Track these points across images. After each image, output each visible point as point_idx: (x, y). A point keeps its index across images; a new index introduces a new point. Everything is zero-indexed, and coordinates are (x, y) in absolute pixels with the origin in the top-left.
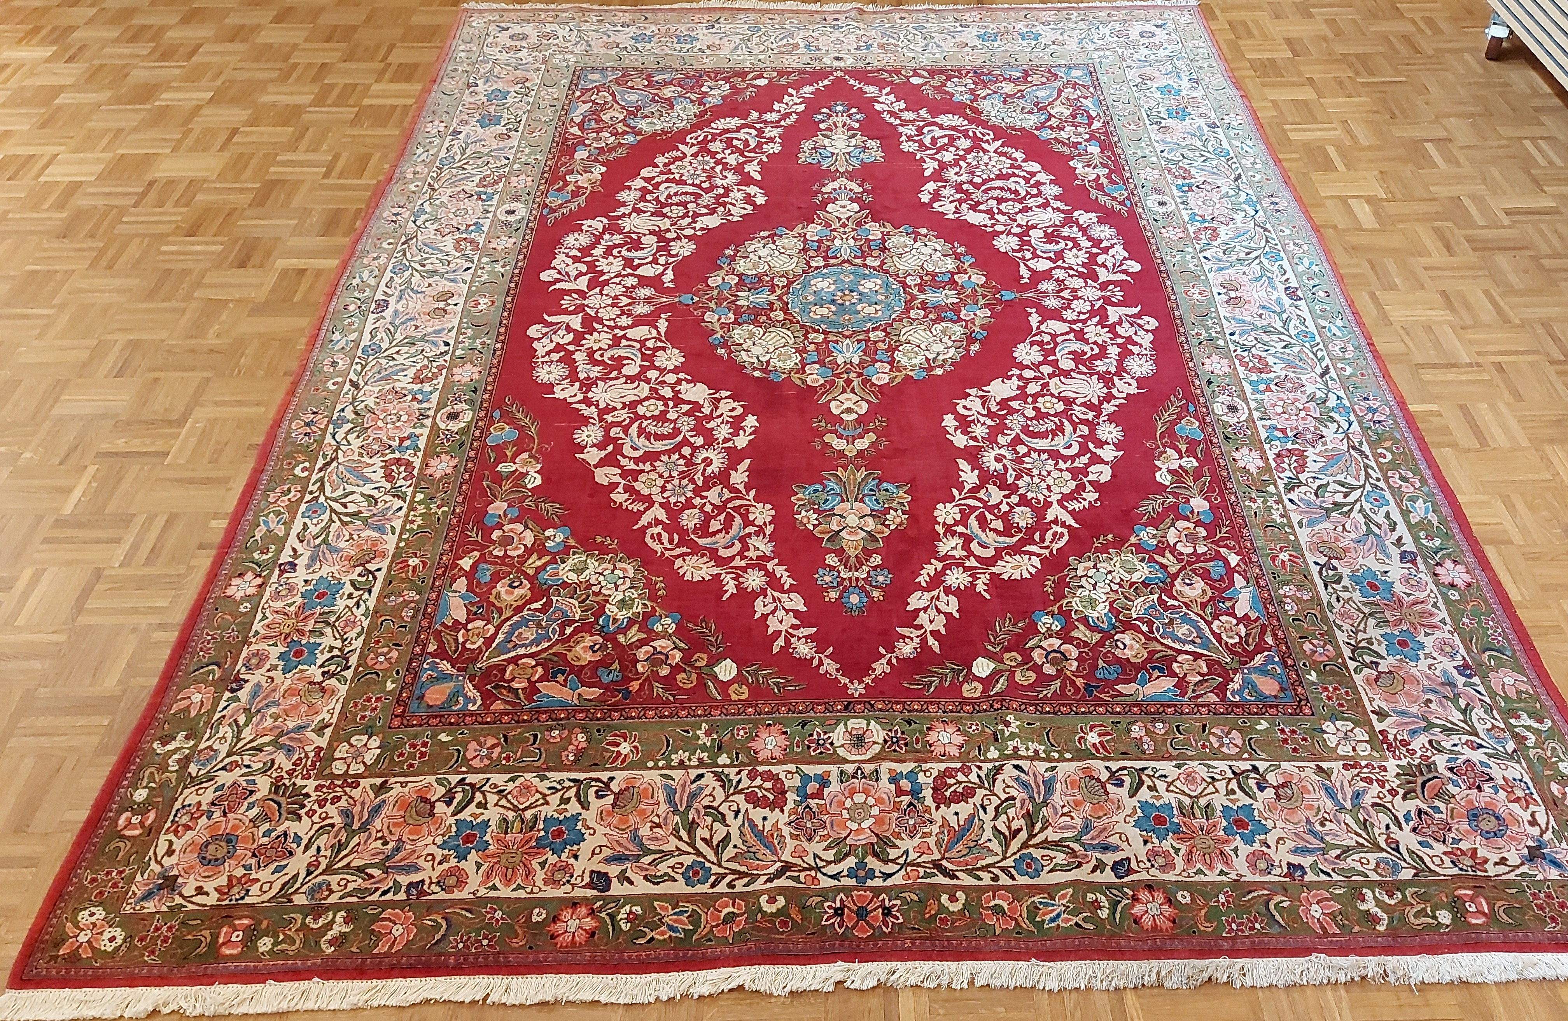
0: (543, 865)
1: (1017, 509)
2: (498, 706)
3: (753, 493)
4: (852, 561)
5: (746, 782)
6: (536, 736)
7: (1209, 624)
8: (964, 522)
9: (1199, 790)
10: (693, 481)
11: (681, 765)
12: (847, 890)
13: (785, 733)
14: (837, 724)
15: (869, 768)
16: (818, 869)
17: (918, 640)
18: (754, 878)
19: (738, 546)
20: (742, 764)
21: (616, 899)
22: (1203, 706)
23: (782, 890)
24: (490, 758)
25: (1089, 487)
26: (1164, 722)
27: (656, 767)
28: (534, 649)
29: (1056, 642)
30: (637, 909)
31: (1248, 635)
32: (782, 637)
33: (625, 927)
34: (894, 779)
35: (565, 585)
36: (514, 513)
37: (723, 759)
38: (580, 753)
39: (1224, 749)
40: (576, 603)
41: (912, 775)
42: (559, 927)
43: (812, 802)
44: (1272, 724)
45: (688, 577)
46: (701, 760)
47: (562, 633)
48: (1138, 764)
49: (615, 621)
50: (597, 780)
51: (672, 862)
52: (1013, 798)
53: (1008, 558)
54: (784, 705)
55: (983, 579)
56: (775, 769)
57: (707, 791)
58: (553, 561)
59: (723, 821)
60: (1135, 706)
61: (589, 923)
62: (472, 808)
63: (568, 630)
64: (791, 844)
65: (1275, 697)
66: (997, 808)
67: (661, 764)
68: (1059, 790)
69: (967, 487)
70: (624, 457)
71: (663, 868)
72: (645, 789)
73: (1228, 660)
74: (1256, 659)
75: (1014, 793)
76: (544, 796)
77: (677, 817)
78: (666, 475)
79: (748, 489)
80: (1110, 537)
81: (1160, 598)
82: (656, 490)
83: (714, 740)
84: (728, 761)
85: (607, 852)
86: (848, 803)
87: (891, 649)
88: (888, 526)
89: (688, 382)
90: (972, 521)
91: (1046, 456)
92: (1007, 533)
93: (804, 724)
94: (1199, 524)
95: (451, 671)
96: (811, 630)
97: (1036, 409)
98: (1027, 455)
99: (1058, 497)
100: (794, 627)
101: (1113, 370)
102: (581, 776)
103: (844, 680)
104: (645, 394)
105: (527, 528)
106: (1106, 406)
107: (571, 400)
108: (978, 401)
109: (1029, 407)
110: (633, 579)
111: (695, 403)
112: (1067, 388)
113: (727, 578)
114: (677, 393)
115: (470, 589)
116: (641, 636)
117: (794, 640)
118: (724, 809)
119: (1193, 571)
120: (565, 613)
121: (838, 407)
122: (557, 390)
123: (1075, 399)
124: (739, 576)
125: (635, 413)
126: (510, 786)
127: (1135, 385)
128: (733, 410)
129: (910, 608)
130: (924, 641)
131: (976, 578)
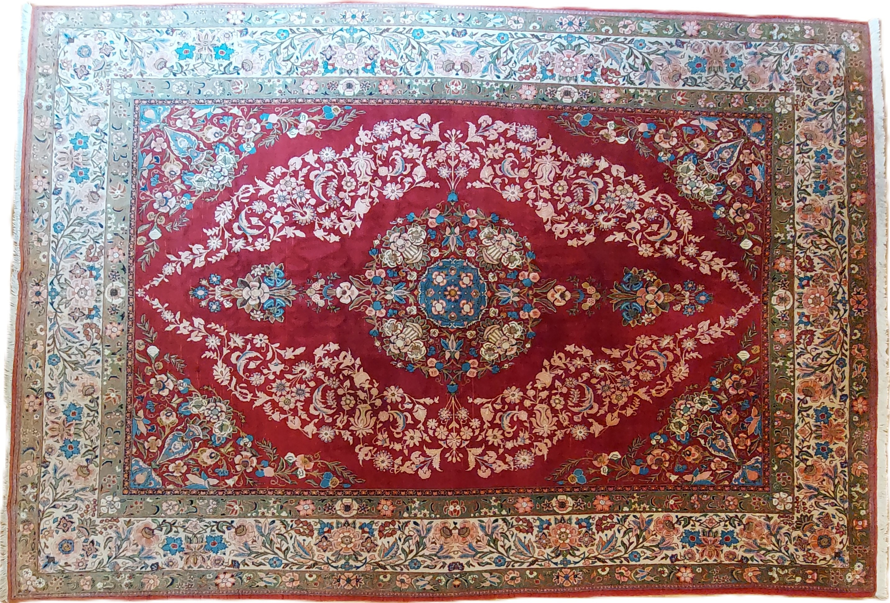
0: (835, 420)
1: (646, 216)
2: (760, 450)
3: (628, 346)
4: (678, 298)
5: (802, 346)
6: (776, 432)
7: (721, 143)
8: (653, 243)
9: (808, 169)
10: (618, 376)
11: (793, 372)
12: (851, 307)
13: (778, 330)
14: (774, 309)
15: (796, 297)
16: (840, 318)
17: (729, 272)
18: (844, 342)
19: (665, 352)
20: (793, 347)
21: (850, 392)
22: (767, 157)
23: (852, 331)
24: (787, 448)
25: (629, 178)
26: (775, 175)
27: (794, 381)
28: (729, 439)
29: (731, 211)
30: (855, 384)
31: (728, 128)
32: (726, 331)
33: (861, 387)
34: (803, 287)
35: (690, 431)
36: (639, 461)
37: (791, 355)
38: (786, 412)
39: (789, 154)
40: (701, 425)
41: (801, 279)
42: (861, 411)
43: (811, 320)
44: (777, 132)
45: (687, 375)
46: (791, 364)
47: (720, 428)
48: (796, 190)
49: (713, 405)
50: (799, 404)
51: (836, 372)
52: (812, 241)
53: (679, 225)
54: (763, 331)
55: (692, 237)
56: (796, 334)
57: (806, 361)
58: (674, 439)
59: (819, 354)
60: (767, 184)
61: (860, 400)
63: (719, 425)
64: (832, 327)
66: (816, 248)
67: (792, 380)
68: (808, 222)
69: (626, 238)
70: (598, 412)
71: (839, 375)
72: (804, 385)
73: (743, 140)
74: (742, 128)
75: (810, 241)
76: (806, 424)
77: (817, 372)
78: (613, 390)
79: (625, 348)
80: (665, 174)
81: (707, 160)
82: (624, 394)
83: (781, 360)
84: (792, 353)
85: (832, 397)
86: (813, 306)
88: (655, 280)
90: (652, 238)
91: (604, 196)
92: (661, 223)
93: (773, 322)
94: (657, 131)
95: (740, 472)
96: (722, 318)
97: (564, 195)
98: (603, 205)
99: (635, 194)
100: (719, 326)
101: (530, 149)
102: (796, 411)
103: (751, 305)
104: (545, 406)
105: (650, 454)
106: (562, 158)
107: (550, 445)
108: (556, 225)
109: (562, 199)
110: (687, 400)
111: (554, 379)
112: (545, 176)
113: (688, 356)
114: (544, 389)
115: (691, 473)
116: (723, 393)
117: (727, 326)
118: (814, 354)
119: (689, 141)
120: (708, 429)
121: (559, 301)
122: (540, 454)
123: (556, 173)
124: (687, 351)
125: (562, 410)
126: (800, 437)
127: (544, 139)
128: (560, 358)
129: (709, 273)
130: (729, 268)
131: (691, 241)
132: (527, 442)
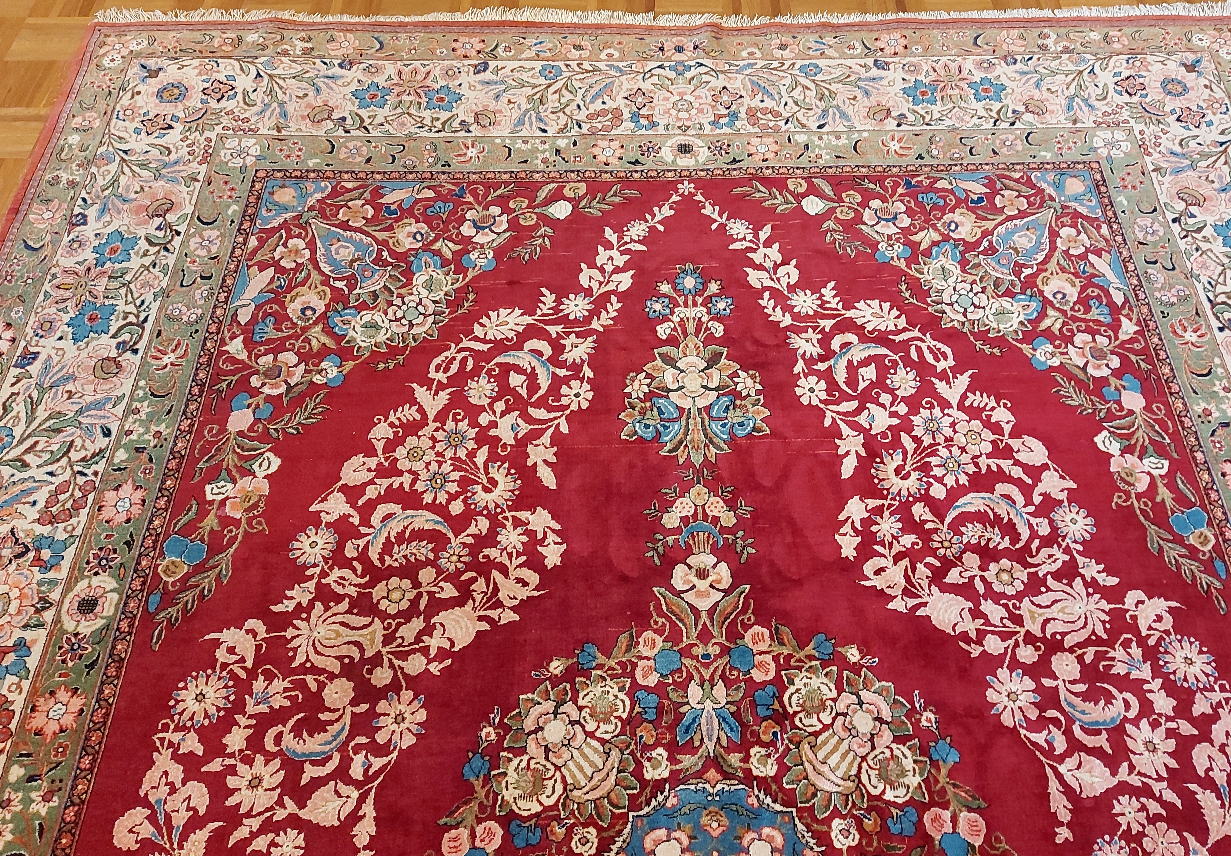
1: (486, 402)
8: (557, 383)
41: (639, 127)
88: (648, 376)
92: (507, 369)
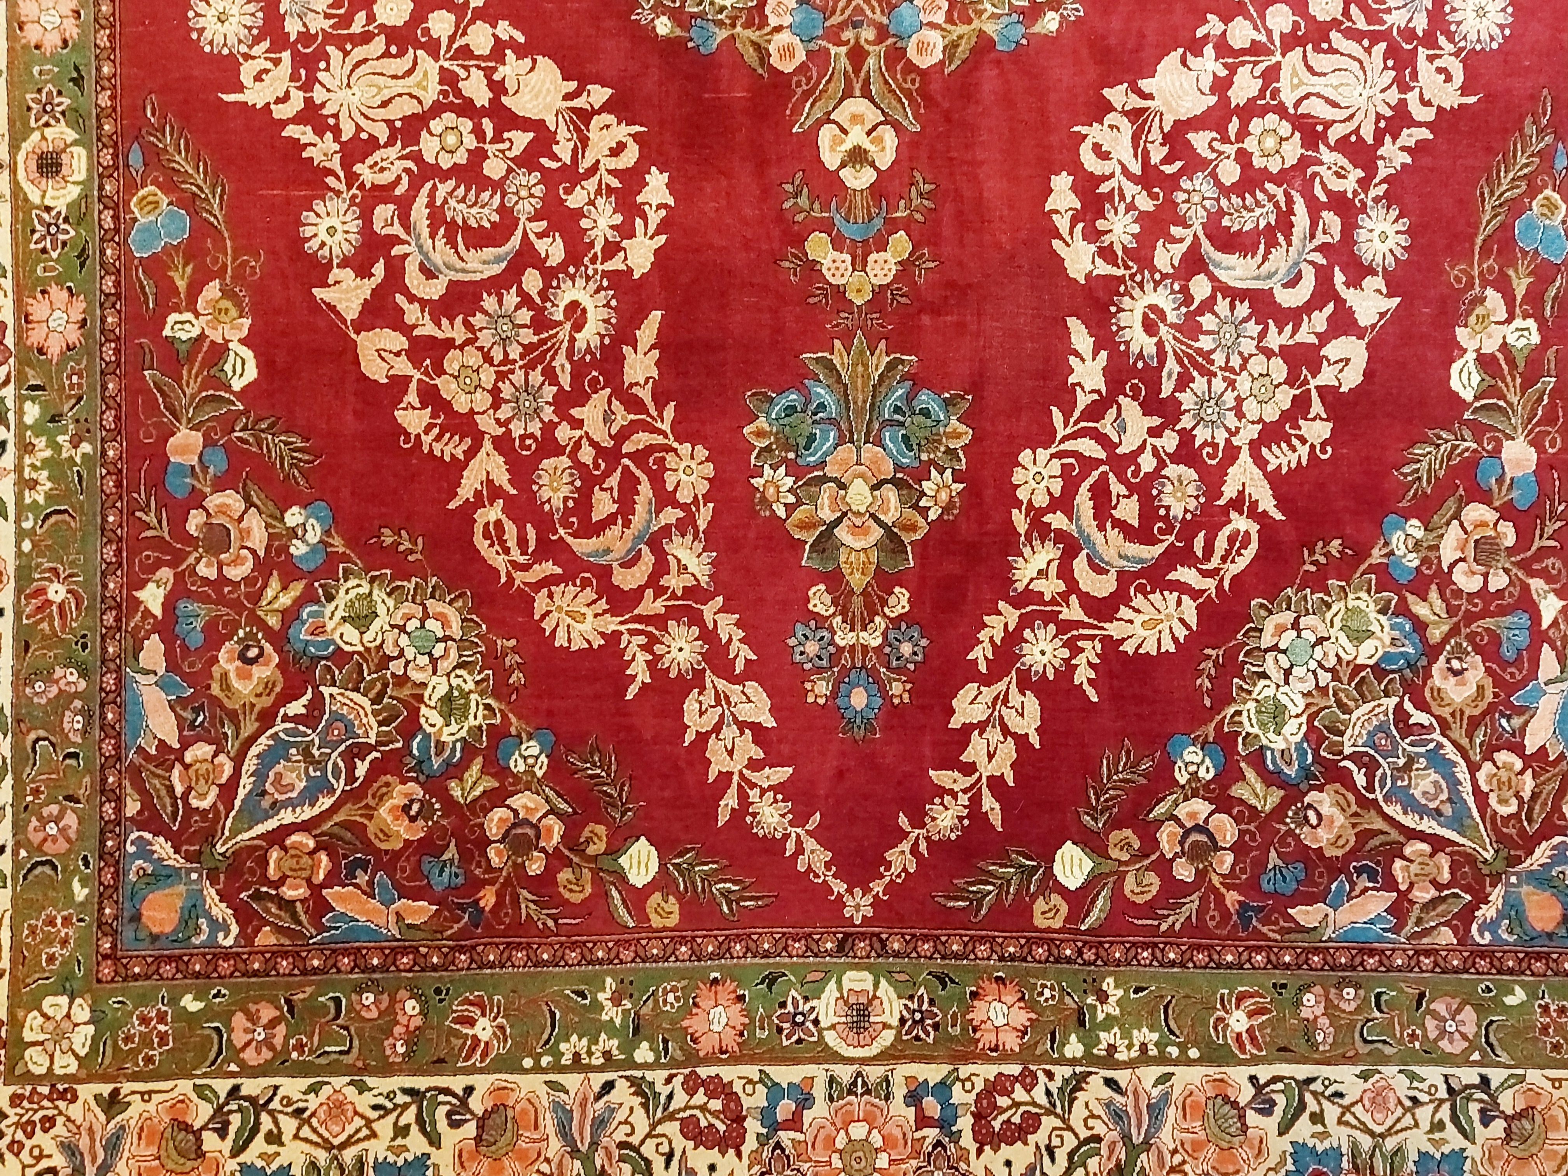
2: (266, 938)
3: (669, 412)
4: (857, 602)
5: (680, 1099)
6: (337, 1001)
7: (1473, 768)
9: (1389, 1122)
10: (550, 376)
11: (577, 1064)
13: (741, 998)
14: (824, 981)
15: (874, 1073)
17: (964, 799)
19: (648, 557)
20: (675, 1064)
22: (1427, 953)
24: (272, 1048)
25: (1317, 407)
26: (1357, 986)
27: (537, 1069)
28: (307, 813)
29: (1201, 807)
31: (1534, 796)
32: (733, 790)
34: (914, 1098)
35: (340, 656)
36: (218, 463)
37: (643, 1053)
38: (413, 1039)
39: (1444, 1044)
40: (365, 702)
43: (786, 1137)
44: (1533, 995)
45: (561, 640)
46: (607, 1054)
47: (351, 778)
48: (1302, 1071)
49: (440, 746)
50: (447, 1091)
52: (1097, 1139)
53: (1138, 601)
54: (738, 938)
55: (1091, 651)
56: (728, 1073)
57: (621, 1115)
58: (308, 597)
59: (649, 1174)
60: (1316, 951)
62: (259, 1144)
63: (362, 769)
65: (1550, 936)
66: (1071, 1155)
67: (545, 1061)
68: (1171, 1120)
69: (1083, 401)
70: (412, 298)
72: (524, 1111)
73: (1489, 855)
74: (1538, 852)
75: (1100, 1129)
76: (369, 1122)
77: (577, 1164)
78: (497, 355)
79: (660, 400)
80: (1335, 545)
81: (1399, 707)
82: (482, 400)
83: (625, 1013)
84: (650, 1057)
86: (841, 1141)
87: (918, 821)
89: (521, 52)
90: (1084, 501)
91: (1243, 309)
93: (771, 980)
94: (1507, 512)
95: (176, 861)
96: (783, 773)
97: (1244, 158)
98: (1208, 305)
99: (1252, 432)
100: (754, 765)
101: (1421, 24)
102: (421, 1083)
103: (839, 887)
104: (431, 93)
105: (250, 503)
106: (1388, 148)
107: (281, 112)
108: (1127, 128)
109: (1230, 150)
110: (463, 644)
111: (538, 126)
112: (1316, 84)
113: (632, 646)
114: (498, 88)
115: (172, 666)
116: (489, 783)
117: (753, 795)
118: (648, 1150)
119: (1471, 638)
120: (349, 728)
121: (836, 142)
122: (246, 78)
123: (1328, 125)
124: (653, 640)
125: (417, 158)
126: (313, 1102)
127: (1459, 77)
128: (617, 150)
129: (955, 723)
130: (976, 801)
131: (1076, 651)
132: (293, 27)
